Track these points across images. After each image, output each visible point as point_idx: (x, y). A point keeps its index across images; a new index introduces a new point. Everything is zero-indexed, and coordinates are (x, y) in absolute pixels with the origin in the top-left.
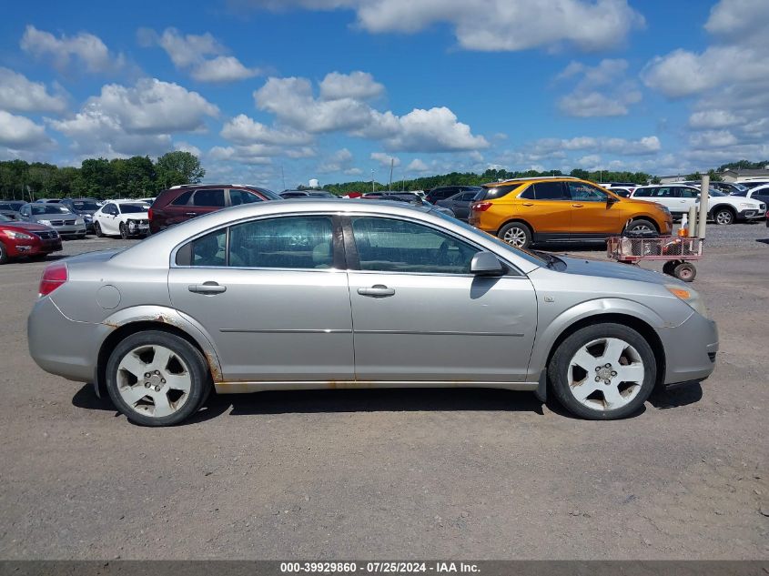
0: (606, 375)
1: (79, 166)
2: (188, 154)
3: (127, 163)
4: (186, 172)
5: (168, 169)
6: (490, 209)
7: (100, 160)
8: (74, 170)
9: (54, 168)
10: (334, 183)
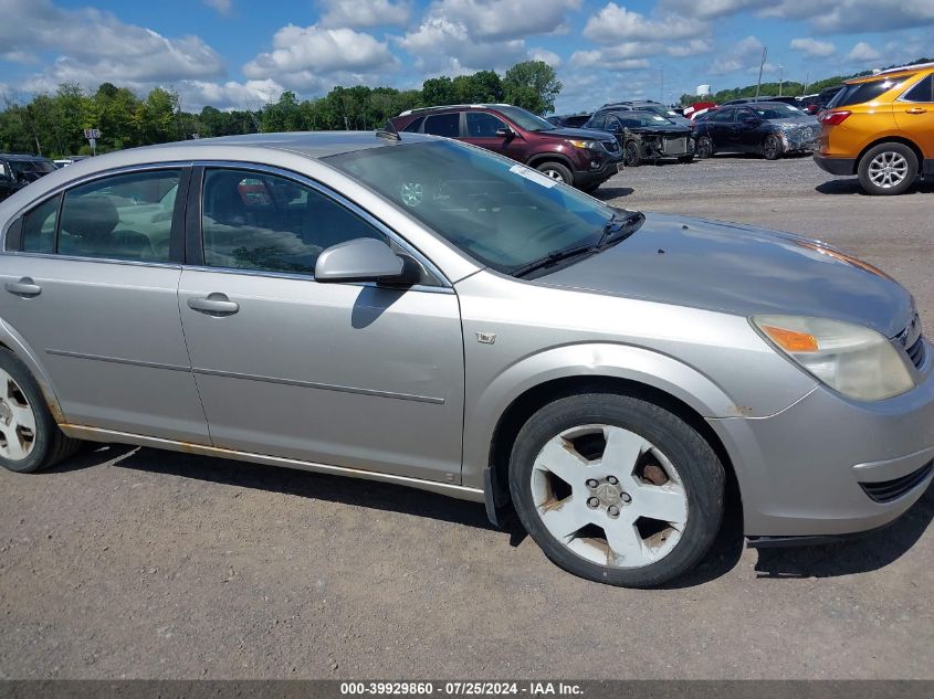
0: (611, 497)
1: (420, 88)
2: (542, 63)
3: (472, 80)
4: (539, 87)
5: (518, 84)
6: (848, 122)
7: (442, 78)
8: (415, 93)
9: (395, 92)
10: (732, 88)
